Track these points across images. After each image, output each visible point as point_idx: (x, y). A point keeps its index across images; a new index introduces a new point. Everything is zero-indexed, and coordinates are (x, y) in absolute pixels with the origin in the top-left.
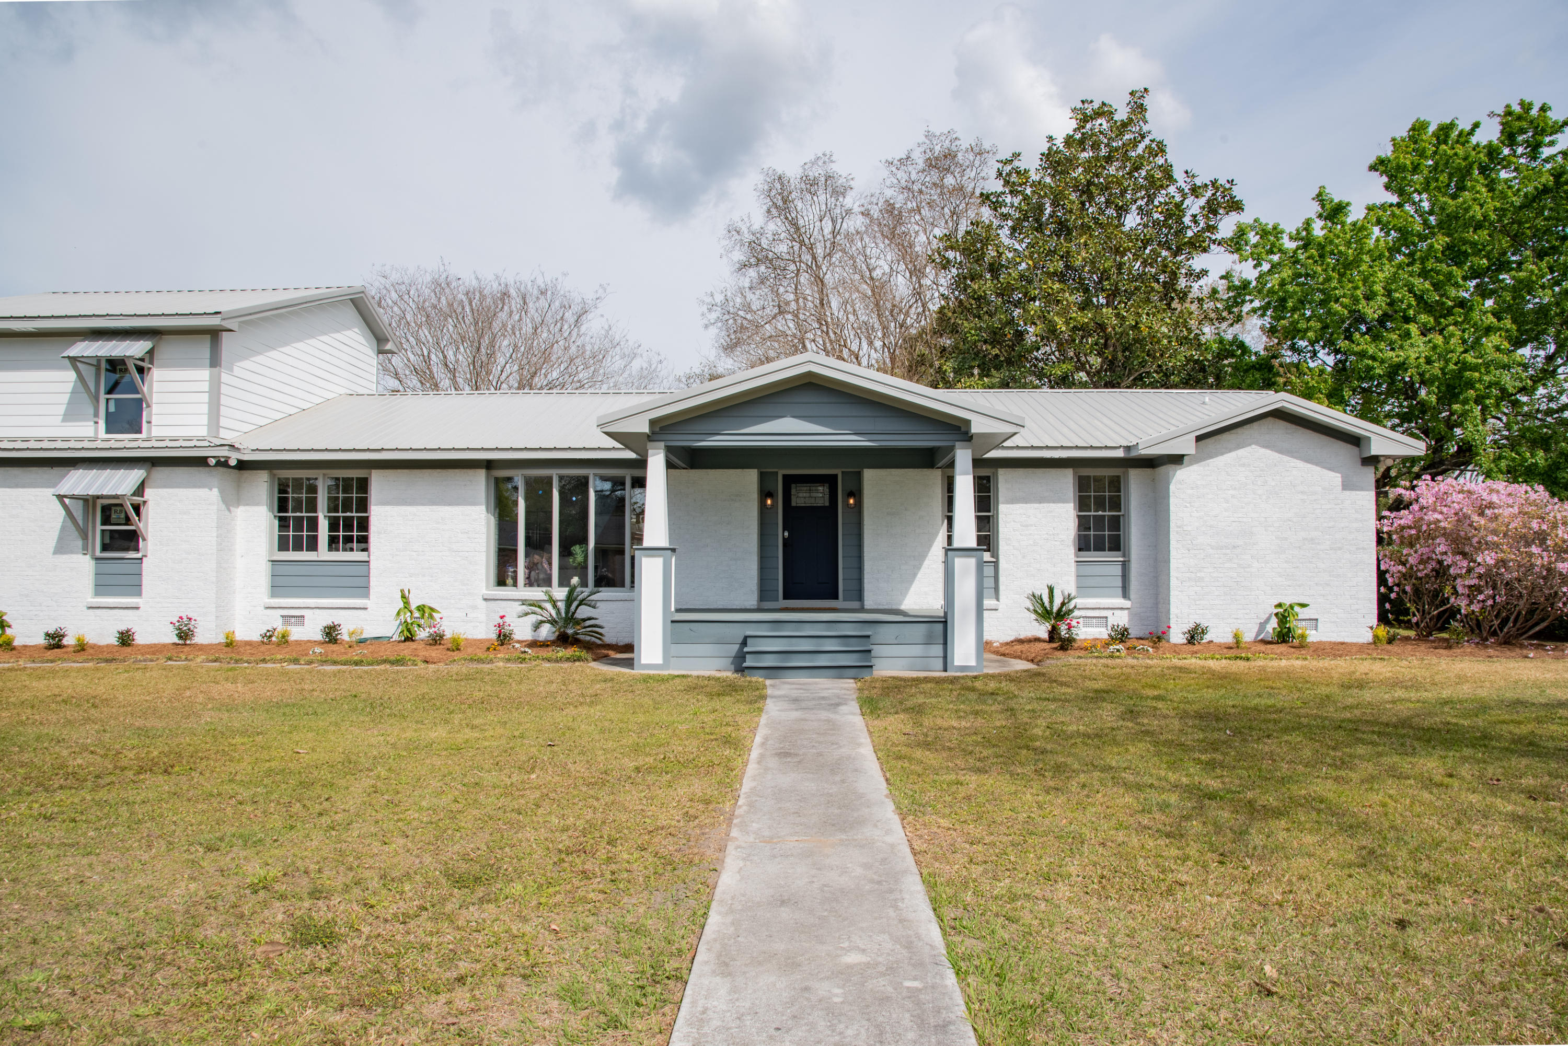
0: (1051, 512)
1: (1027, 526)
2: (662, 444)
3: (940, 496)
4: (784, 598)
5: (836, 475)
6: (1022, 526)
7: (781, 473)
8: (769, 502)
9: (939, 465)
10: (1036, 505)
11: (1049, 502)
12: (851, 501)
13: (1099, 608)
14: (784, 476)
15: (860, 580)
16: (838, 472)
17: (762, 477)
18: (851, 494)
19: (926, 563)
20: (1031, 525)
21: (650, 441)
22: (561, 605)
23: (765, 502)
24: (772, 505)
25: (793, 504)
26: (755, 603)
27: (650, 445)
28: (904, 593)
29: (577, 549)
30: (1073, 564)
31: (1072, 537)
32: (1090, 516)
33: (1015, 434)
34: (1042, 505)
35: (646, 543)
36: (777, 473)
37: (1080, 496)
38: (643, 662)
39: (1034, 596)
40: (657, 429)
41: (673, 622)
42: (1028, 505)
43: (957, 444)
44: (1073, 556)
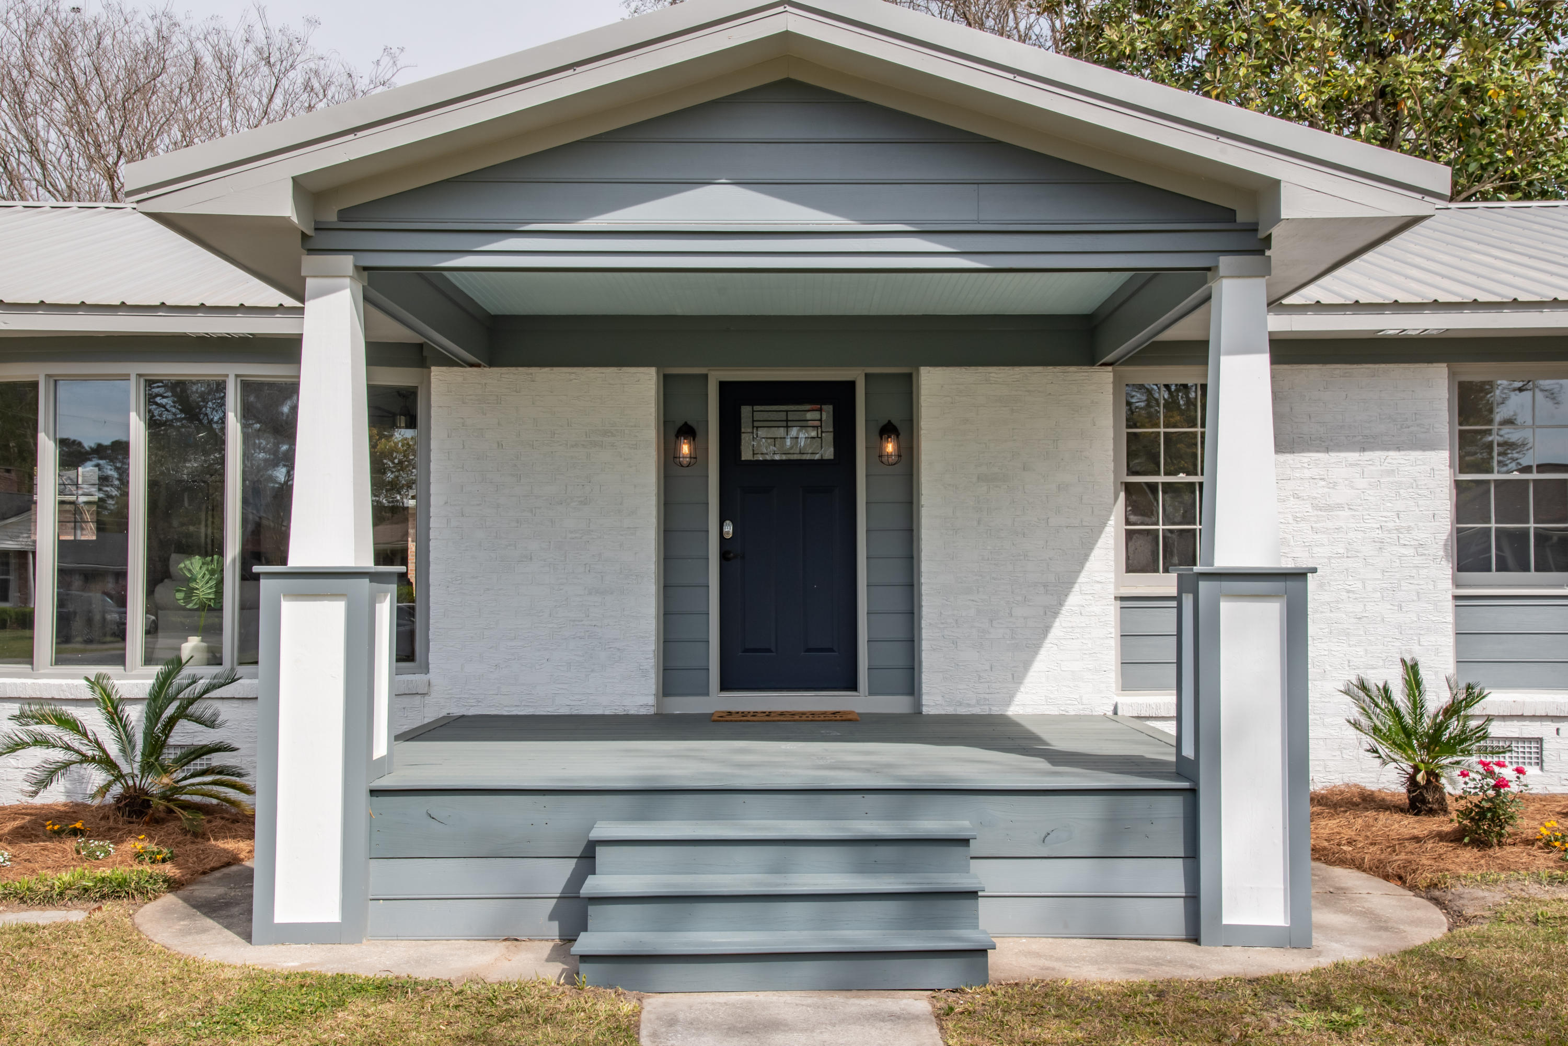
0: (1391, 472)
1: (1329, 508)
2: (347, 262)
3: (1110, 433)
4: (724, 687)
5: (851, 385)
6: (1316, 507)
7: (716, 376)
8: (685, 449)
9: (1108, 358)
10: (1353, 456)
11: (1385, 447)
12: (890, 447)
13: (1521, 717)
14: (724, 387)
15: (911, 642)
16: (856, 375)
17: (668, 383)
18: (888, 430)
19: (1073, 600)
20: (1340, 507)
21: (312, 251)
22: (135, 714)
23: (677, 449)
24: (693, 457)
25: (746, 455)
26: (651, 700)
27: (309, 262)
28: (1018, 675)
29: (195, 565)
30: (1449, 604)
31: (1444, 536)
32: (1487, 482)
33: (1416, 220)
34: (1368, 455)
35: (298, 558)
36: (706, 377)
37: (1462, 434)
38: (280, 917)
39: (1363, 687)
40: (331, 216)
41: (374, 792)
42: (1334, 456)
43: (1224, 262)
44: (1449, 584)
